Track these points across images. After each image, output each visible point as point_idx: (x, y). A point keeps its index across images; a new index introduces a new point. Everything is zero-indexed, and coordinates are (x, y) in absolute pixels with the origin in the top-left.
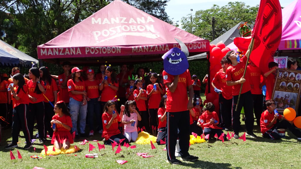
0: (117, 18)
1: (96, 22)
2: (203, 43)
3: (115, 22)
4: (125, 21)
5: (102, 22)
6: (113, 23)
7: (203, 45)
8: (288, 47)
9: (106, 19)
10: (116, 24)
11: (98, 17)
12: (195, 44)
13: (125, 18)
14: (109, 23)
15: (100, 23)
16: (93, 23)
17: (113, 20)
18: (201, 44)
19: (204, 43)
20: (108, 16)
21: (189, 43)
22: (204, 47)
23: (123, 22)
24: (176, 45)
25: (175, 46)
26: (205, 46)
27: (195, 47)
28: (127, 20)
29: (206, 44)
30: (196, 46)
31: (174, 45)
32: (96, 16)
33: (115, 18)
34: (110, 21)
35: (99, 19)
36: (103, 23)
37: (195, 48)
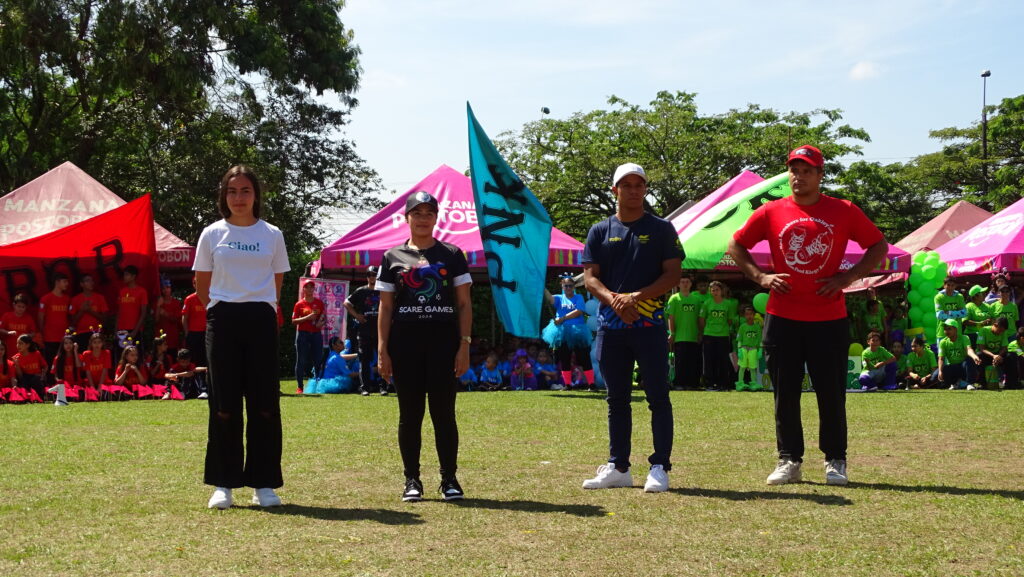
0: (54, 201)
1: (13, 208)
2: (184, 253)
3: (47, 209)
4: (66, 207)
5: (24, 207)
6: (43, 209)
8: (343, 264)
9: (33, 202)
10: (47, 213)
11: (20, 199)
12: (170, 254)
13: (69, 202)
14: (35, 209)
15: (20, 210)
16: (6, 209)
17: (45, 203)
18: (180, 253)
19: (186, 252)
20: (38, 197)
21: (159, 252)
22: (186, 260)
23: (61, 208)
26: (188, 258)
27: (170, 259)
28: (71, 206)
30: (172, 258)
32: (16, 197)
33: (50, 200)
34: (39, 207)
35: (21, 203)
36: (26, 210)
37: (169, 261)
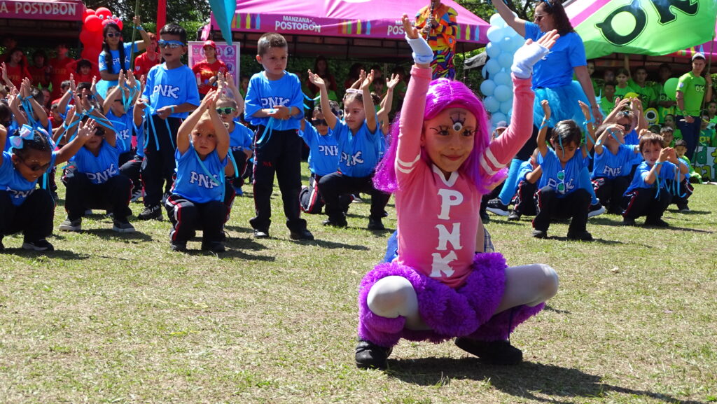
2: (70, 6)
7: (71, 9)
8: (233, 27)
12: (55, 6)
18: (66, 6)
19: (72, 5)
21: (44, 3)
22: (71, 13)
24: (20, 4)
25: (19, 6)
26: (74, 11)
27: (56, 11)
29: (77, 7)
30: (58, 10)
31: (17, 4)
37: (54, 13)
